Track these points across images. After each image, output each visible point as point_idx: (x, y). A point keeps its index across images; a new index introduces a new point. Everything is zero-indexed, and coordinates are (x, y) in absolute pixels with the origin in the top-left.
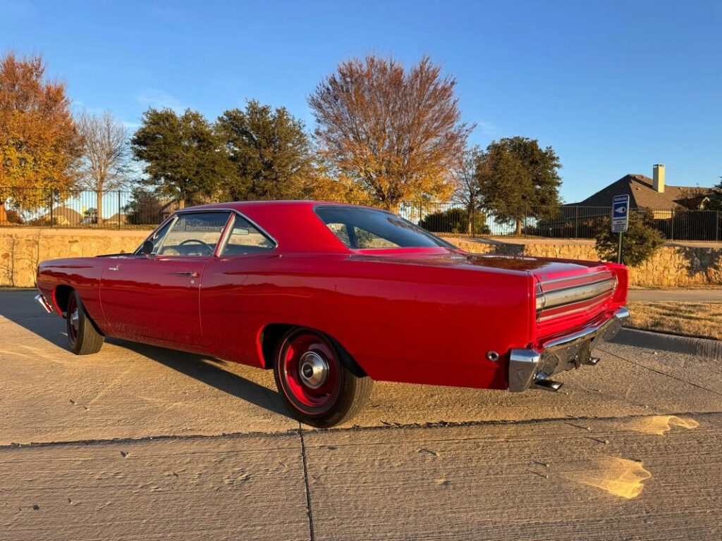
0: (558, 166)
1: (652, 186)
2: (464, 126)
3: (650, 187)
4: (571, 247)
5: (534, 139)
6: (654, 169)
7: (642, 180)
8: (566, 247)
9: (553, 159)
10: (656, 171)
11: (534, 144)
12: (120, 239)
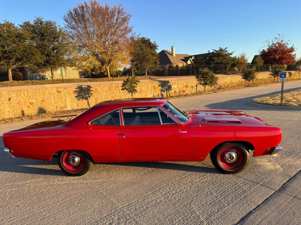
0: (157, 49)
1: (172, 55)
2: (135, 33)
3: (171, 54)
4: (181, 80)
5: (149, 38)
6: (172, 48)
7: (168, 52)
8: (180, 80)
9: (156, 46)
10: (172, 49)
11: (149, 40)
12: (7, 92)
